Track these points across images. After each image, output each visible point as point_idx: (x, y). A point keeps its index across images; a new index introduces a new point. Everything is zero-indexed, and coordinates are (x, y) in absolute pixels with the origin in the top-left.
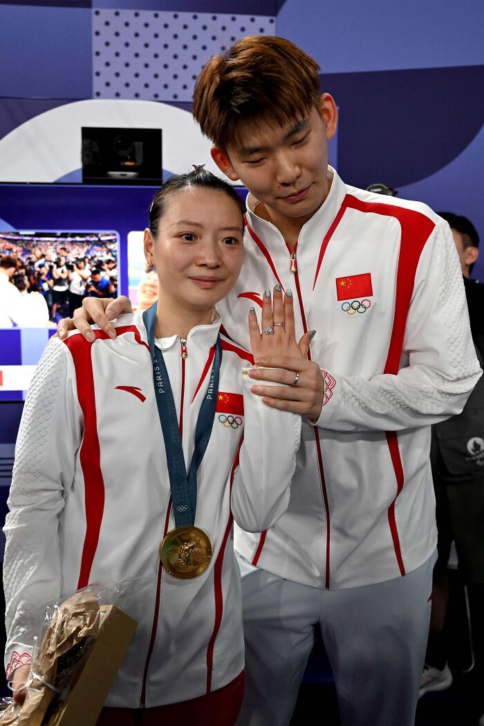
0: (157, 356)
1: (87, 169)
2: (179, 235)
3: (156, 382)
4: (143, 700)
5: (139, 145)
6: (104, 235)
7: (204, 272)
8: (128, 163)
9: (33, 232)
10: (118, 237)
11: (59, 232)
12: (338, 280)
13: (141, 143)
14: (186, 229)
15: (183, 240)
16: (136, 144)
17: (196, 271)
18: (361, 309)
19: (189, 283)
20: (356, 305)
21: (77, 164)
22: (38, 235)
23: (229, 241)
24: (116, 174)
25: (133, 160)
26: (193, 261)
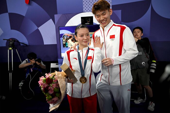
0: (79, 53)
1: (82, 23)
2: (80, 36)
3: (78, 57)
4: (81, 97)
5: (90, 19)
7: (85, 41)
8: (88, 22)
12: (110, 36)
14: (81, 35)
15: (81, 37)
17: (84, 41)
18: (113, 40)
19: (83, 43)
20: (112, 39)
23: (87, 35)
24: (86, 24)
26: (83, 39)
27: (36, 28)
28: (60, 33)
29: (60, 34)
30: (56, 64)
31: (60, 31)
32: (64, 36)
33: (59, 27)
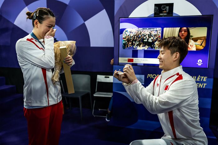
1: (155, 14)
6: (158, 29)
8: (164, 12)
9: (142, 28)
10: (161, 29)
11: (148, 28)
13: (168, 7)
16: (167, 7)
21: (153, 13)
22: (143, 29)
24: (161, 14)
25: (166, 11)
27: (81, 21)
28: (120, 28)
30: (105, 77)
31: (121, 24)
33: (119, 18)
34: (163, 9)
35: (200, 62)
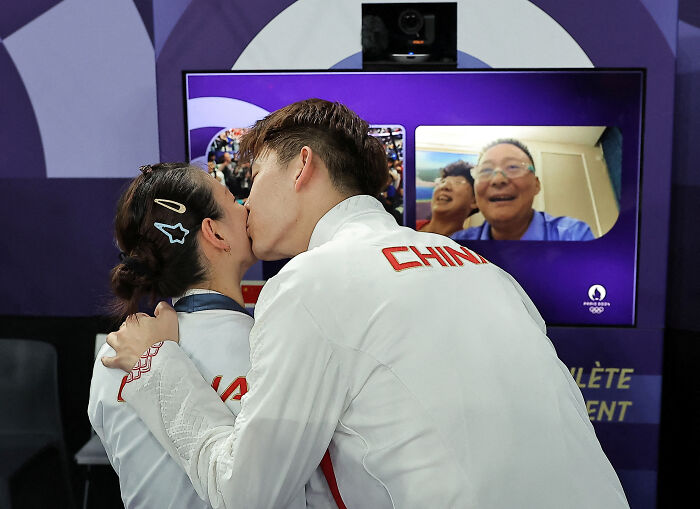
5: (431, 19)
13: (433, 17)
16: (427, 17)
24: (400, 57)
25: (423, 37)
29: (192, 126)
31: (193, 105)
32: (224, 143)
33: (184, 73)
34: (409, 31)
35: (597, 293)
